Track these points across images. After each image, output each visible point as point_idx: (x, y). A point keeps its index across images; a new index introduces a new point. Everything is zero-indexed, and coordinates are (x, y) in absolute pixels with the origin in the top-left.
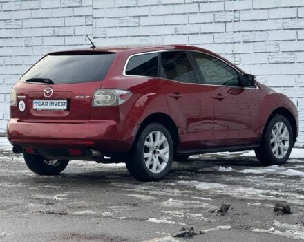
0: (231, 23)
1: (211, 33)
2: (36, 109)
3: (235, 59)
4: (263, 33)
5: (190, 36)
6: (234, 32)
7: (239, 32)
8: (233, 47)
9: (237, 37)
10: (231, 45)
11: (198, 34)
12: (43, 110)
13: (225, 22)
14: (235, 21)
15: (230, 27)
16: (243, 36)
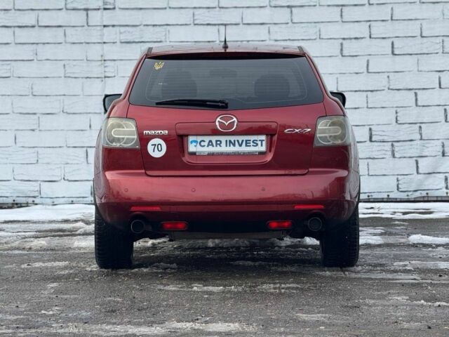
0: (100, 11)
1: (60, 26)
2: (194, 154)
3: (107, 69)
4: (157, 29)
5: (17, 29)
6: (105, 26)
7: (113, 26)
8: (103, 49)
9: (109, 34)
10: (98, 47)
11: (33, 27)
12: (211, 155)
13: (87, 10)
14: (105, 9)
15: (96, 18)
16: (121, 33)
